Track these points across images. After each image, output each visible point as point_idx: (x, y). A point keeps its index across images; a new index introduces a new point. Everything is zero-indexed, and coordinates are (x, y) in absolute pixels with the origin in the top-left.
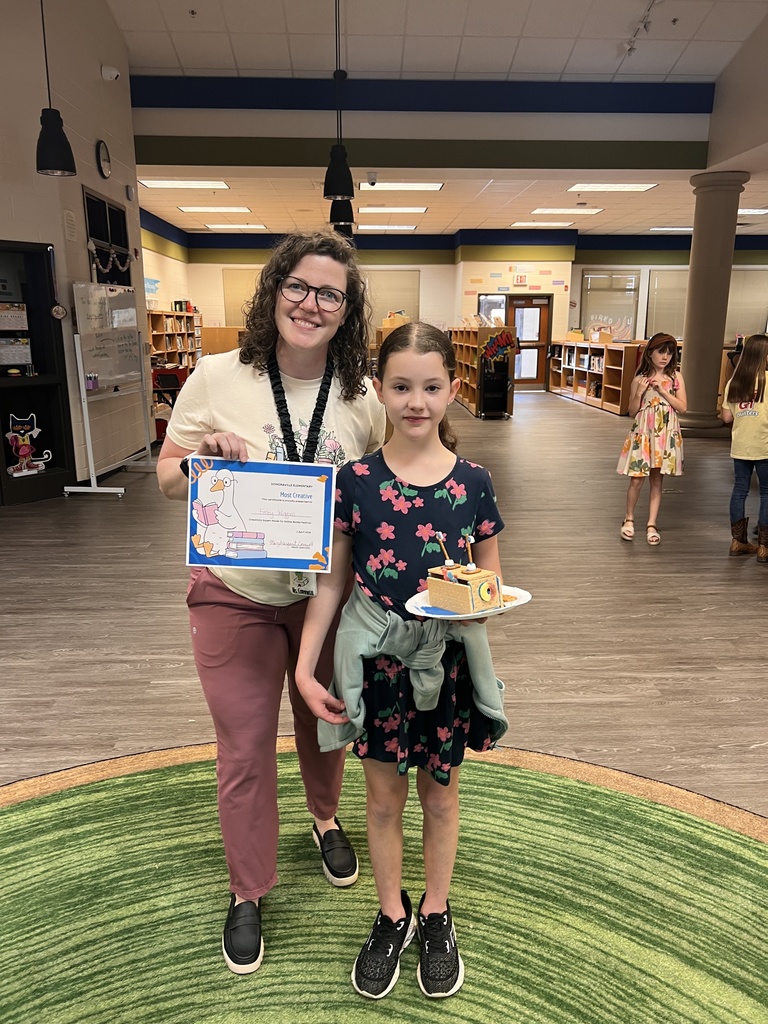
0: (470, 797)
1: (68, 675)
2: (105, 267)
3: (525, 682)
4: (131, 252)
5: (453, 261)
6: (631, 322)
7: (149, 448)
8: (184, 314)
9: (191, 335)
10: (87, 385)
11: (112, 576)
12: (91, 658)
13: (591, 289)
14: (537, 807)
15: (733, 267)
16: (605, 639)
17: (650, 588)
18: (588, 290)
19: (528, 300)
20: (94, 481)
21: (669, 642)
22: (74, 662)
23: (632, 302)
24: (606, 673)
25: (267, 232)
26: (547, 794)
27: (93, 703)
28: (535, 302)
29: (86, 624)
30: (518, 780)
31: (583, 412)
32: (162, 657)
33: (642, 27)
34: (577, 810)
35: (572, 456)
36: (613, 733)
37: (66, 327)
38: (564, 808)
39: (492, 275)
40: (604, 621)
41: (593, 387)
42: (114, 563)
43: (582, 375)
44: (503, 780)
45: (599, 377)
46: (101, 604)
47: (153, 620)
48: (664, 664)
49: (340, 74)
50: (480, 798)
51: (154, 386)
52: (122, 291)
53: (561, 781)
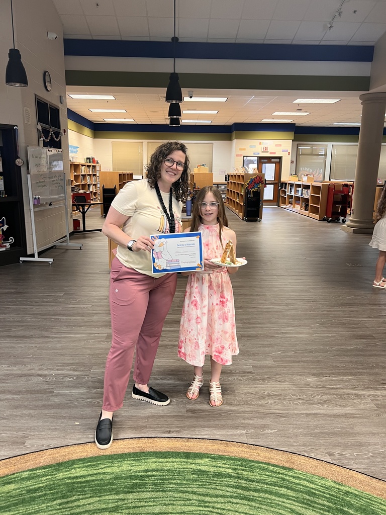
0: (262, 495)
1: (4, 385)
2: (47, 139)
3: (289, 397)
4: (62, 131)
5: (230, 139)
6: (321, 171)
7: (68, 236)
8: (92, 164)
9: (94, 175)
10: (34, 202)
11: (41, 314)
12: (20, 372)
13: (302, 154)
14: (310, 505)
15: (382, 144)
16: (334, 364)
17: (355, 328)
18: (300, 155)
19: (269, 160)
20: (36, 255)
21: (373, 367)
22: (9, 375)
23: (323, 161)
24: (339, 390)
25: (134, 123)
26: (315, 494)
27: (16, 407)
28: (273, 160)
29: (20, 347)
30: (294, 480)
31: (298, 218)
32: (63, 372)
33: (337, 14)
34: (337, 508)
35: (296, 243)
36: (350, 440)
37: (23, 170)
38: (328, 507)
39: (251, 147)
40: (331, 351)
41: (304, 205)
42: (42, 305)
43: (298, 199)
44: (284, 480)
45: (307, 200)
46: (31, 333)
47: (60, 345)
48: (374, 384)
49: (175, 39)
50: (270, 497)
51: (73, 202)
52: (56, 151)
53: (323, 482)
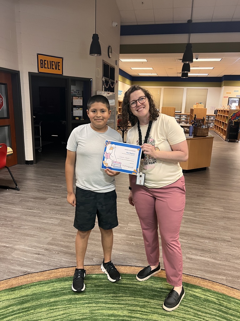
2: (107, 86)
4: (115, 82)
5: (220, 86)
25: (157, 76)
39: (235, 91)
49: (190, 21)
51: (118, 125)
52: (112, 94)
